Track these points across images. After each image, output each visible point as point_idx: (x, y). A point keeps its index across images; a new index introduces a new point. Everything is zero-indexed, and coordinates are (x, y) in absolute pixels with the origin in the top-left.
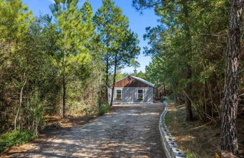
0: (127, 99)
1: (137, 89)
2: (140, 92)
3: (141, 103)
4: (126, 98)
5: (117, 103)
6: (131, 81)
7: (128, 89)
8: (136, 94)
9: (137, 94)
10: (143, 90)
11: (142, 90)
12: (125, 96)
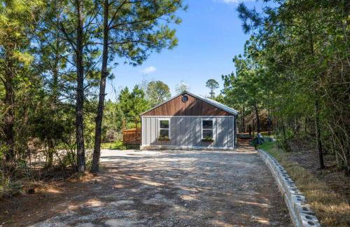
0: (181, 140)
1: (201, 119)
2: (208, 124)
3: (209, 147)
4: (178, 138)
5: (160, 147)
6: (188, 103)
7: (182, 118)
8: (197, 129)
9: (200, 129)
10: (214, 120)
11: (212, 122)
12: (176, 134)
